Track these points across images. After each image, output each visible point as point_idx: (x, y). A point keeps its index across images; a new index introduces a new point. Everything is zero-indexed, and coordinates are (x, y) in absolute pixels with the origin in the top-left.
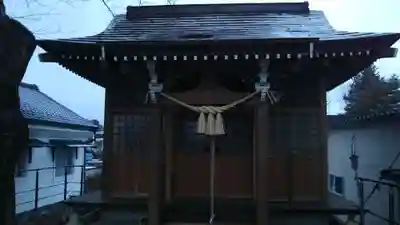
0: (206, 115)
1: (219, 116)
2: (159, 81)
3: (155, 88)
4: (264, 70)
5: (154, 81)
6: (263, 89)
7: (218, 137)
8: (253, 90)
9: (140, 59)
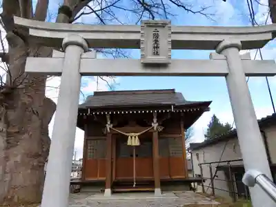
0: (131, 137)
1: (137, 137)
2: (111, 123)
3: (109, 126)
4: (155, 117)
5: (109, 123)
6: (155, 125)
7: (136, 146)
8: (151, 126)
9: (104, 113)
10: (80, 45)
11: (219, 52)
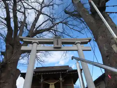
0: (51, 85)
3: (42, 80)
8: (59, 79)
9: (40, 74)
10: (37, 43)
11: (75, 45)
